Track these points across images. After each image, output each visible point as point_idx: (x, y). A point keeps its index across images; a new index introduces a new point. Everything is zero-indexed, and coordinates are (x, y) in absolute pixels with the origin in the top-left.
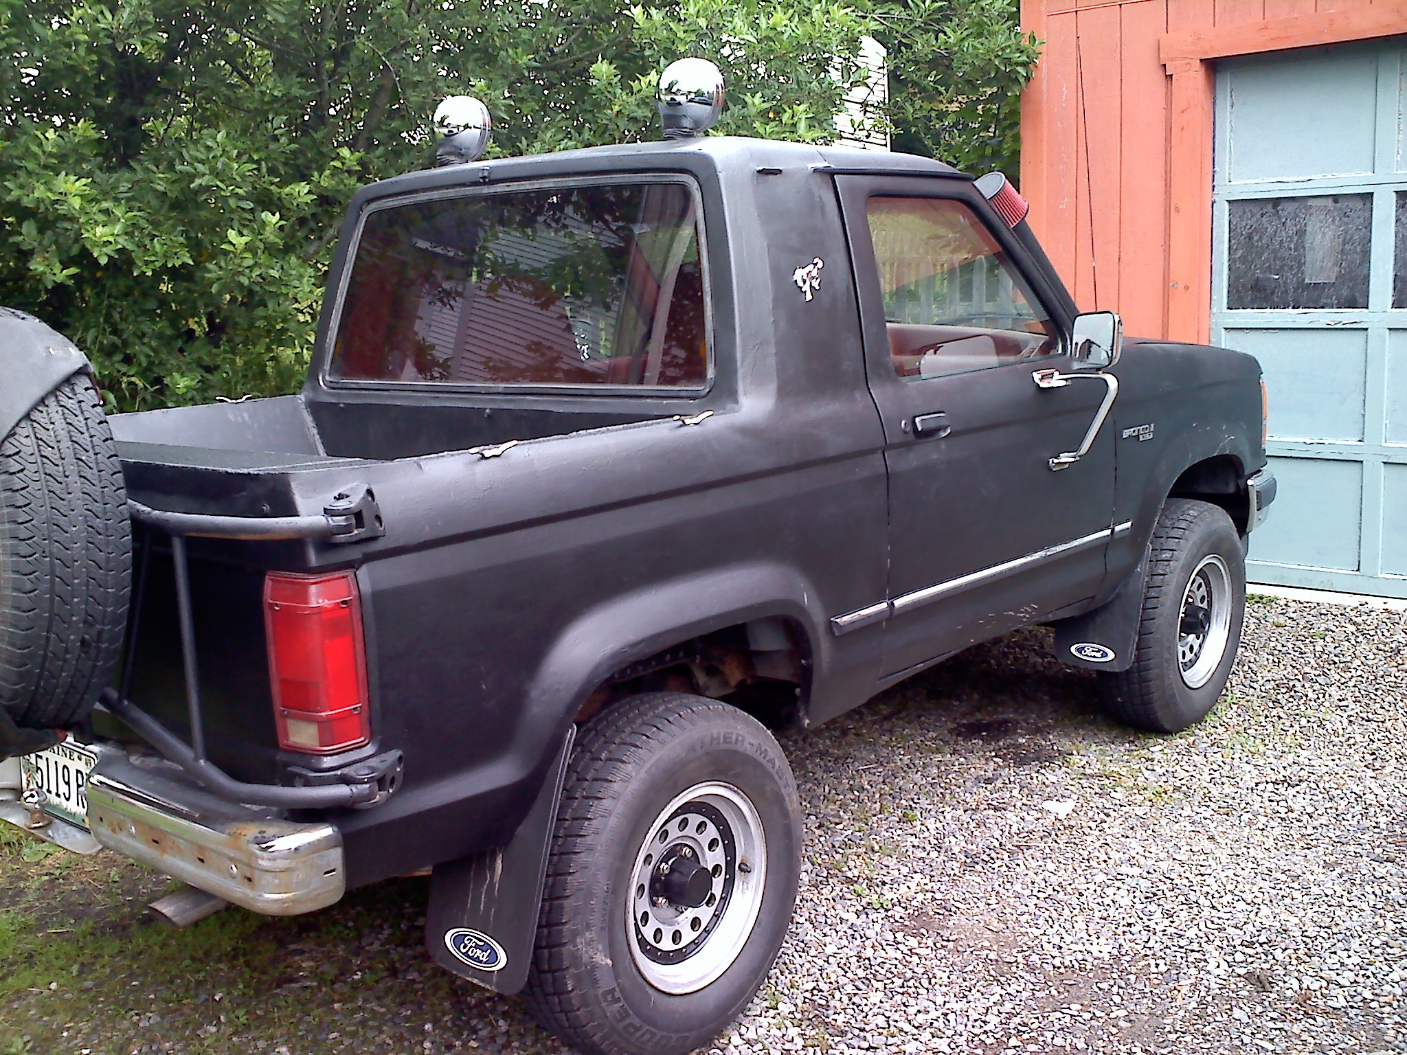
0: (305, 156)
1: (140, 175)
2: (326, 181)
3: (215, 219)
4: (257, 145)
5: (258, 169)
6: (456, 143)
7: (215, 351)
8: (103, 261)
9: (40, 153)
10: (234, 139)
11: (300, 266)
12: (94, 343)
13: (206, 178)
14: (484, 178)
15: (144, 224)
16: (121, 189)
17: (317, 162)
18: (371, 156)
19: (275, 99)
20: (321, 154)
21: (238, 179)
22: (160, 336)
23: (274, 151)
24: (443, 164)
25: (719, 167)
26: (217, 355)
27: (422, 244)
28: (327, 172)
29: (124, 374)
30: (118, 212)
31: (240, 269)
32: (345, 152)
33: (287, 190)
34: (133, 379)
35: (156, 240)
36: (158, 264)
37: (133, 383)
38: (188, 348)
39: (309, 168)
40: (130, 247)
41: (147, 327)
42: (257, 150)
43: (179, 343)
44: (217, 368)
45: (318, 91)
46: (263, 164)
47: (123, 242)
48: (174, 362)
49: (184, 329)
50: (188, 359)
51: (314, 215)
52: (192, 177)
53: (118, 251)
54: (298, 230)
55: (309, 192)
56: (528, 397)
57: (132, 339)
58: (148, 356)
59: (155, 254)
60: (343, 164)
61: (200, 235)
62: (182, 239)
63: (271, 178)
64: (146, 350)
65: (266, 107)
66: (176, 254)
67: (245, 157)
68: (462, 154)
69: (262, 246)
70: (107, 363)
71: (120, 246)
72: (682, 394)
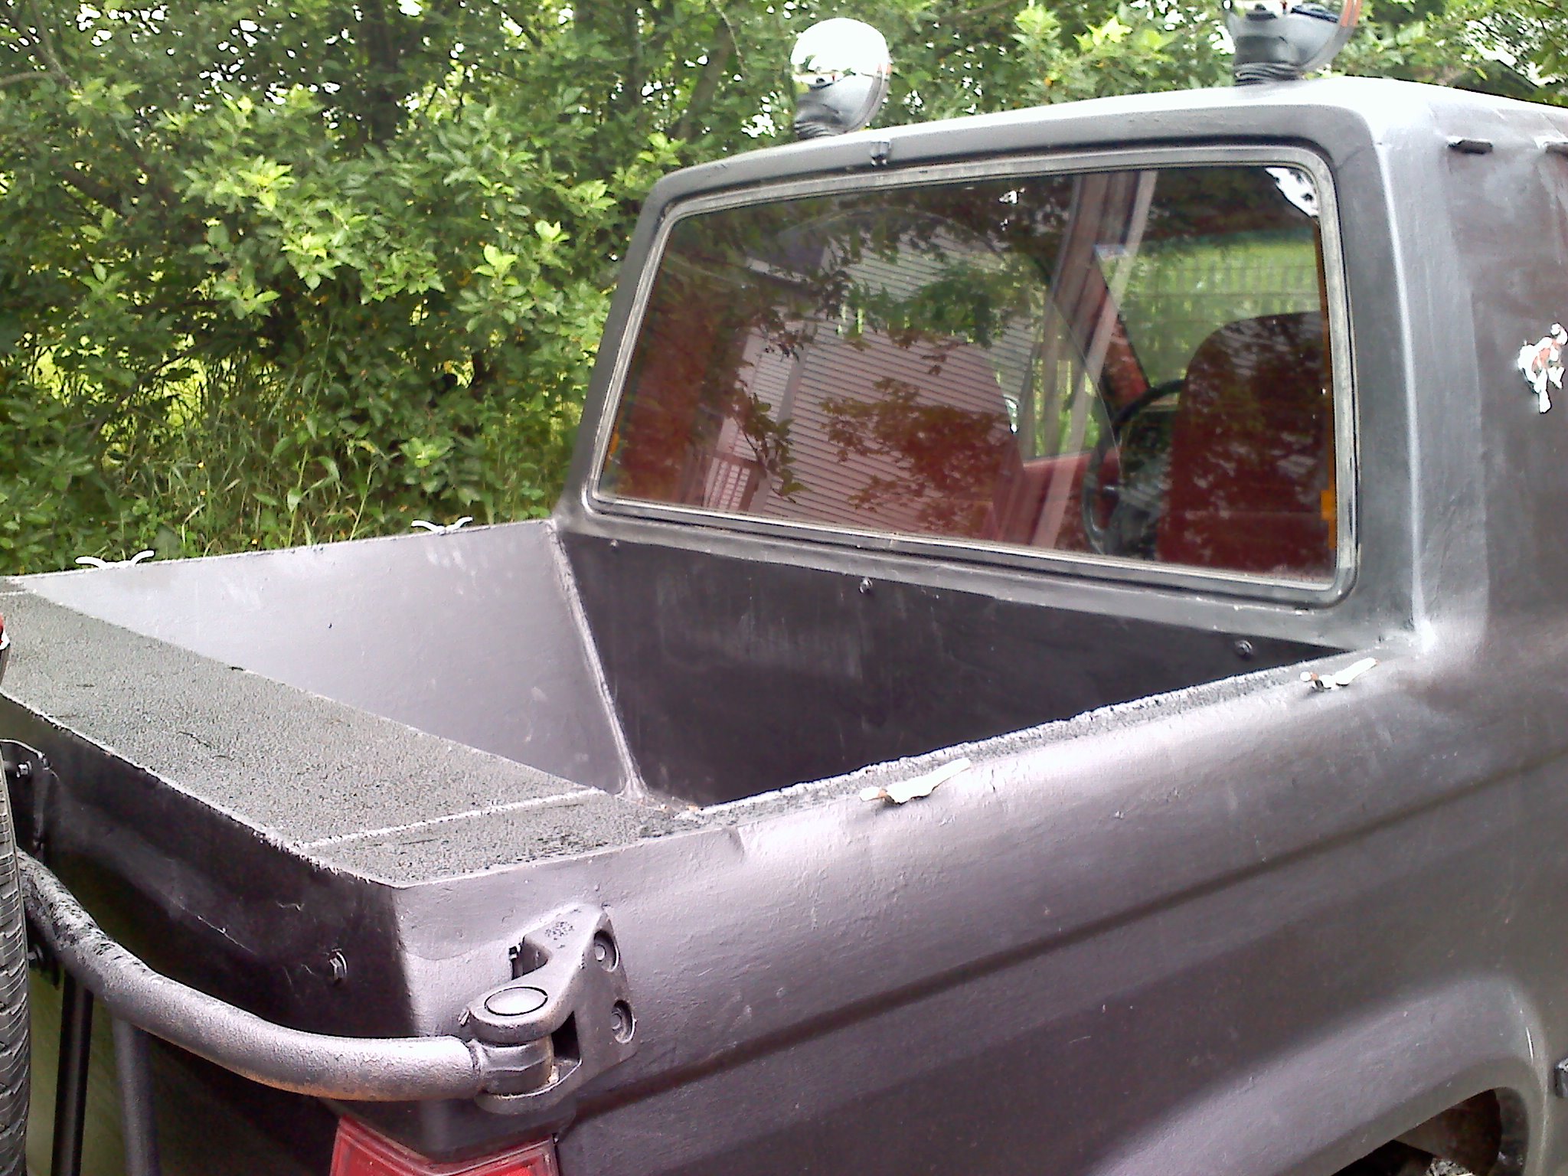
0: (608, 146)
1: (380, 165)
2: (630, 178)
3: (478, 229)
4: (541, 127)
5: (539, 160)
6: (829, 101)
7: (478, 406)
8: (314, 283)
9: (231, 130)
10: (509, 118)
11: (592, 296)
12: (312, 392)
13: (466, 170)
14: (879, 158)
15: (380, 232)
16: (351, 183)
17: (624, 155)
18: (695, 147)
19: (567, 65)
20: (628, 143)
21: (508, 174)
22: (403, 385)
23: (564, 136)
24: (804, 137)
25: (1377, 134)
26: (480, 412)
27: (761, 267)
28: (635, 168)
29: (351, 436)
30: (339, 215)
31: (506, 300)
32: (659, 140)
33: (576, 191)
34: (363, 444)
35: (394, 255)
36: (395, 290)
37: (363, 448)
38: (442, 402)
39: (613, 163)
40: (357, 263)
41: (384, 373)
42: (542, 134)
43: (428, 396)
44: (479, 430)
45: (628, 56)
46: (547, 155)
47: (343, 256)
48: (420, 422)
49: (439, 376)
50: (438, 419)
51: (616, 227)
52: (448, 168)
53: (336, 269)
54: (594, 247)
55: (608, 194)
56: (946, 565)
57: (363, 389)
58: (385, 414)
59: (393, 275)
60: (656, 156)
61: (457, 250)
62: (431, 256)
63: (555, 174)
64: (383, 404)
65: (555, 75)
66: (422, 275)
67: (523, 144)
68: (837, 121)
69: (537, 269)
70: (329, 421)
71: (338, 263)
72: (1278, 595)
